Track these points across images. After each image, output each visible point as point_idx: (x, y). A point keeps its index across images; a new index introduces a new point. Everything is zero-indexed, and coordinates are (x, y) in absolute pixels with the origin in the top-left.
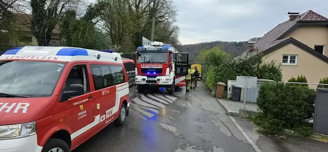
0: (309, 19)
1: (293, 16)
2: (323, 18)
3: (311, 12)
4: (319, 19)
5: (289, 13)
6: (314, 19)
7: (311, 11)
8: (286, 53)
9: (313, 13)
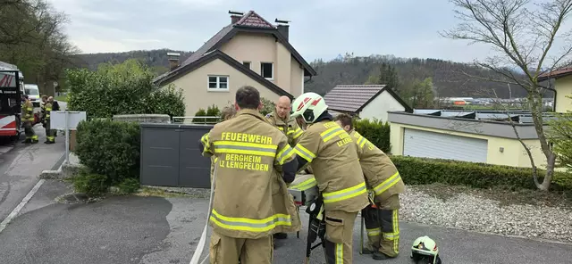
0: (248, 24)
1: (236, 17)
2: (267, 24)
3: (252, 14)
4: (262, 25)
5: (230, 12)
6: (256, 25)
7: (252, 12)
8: (213, 73)
9: (256, 15)
